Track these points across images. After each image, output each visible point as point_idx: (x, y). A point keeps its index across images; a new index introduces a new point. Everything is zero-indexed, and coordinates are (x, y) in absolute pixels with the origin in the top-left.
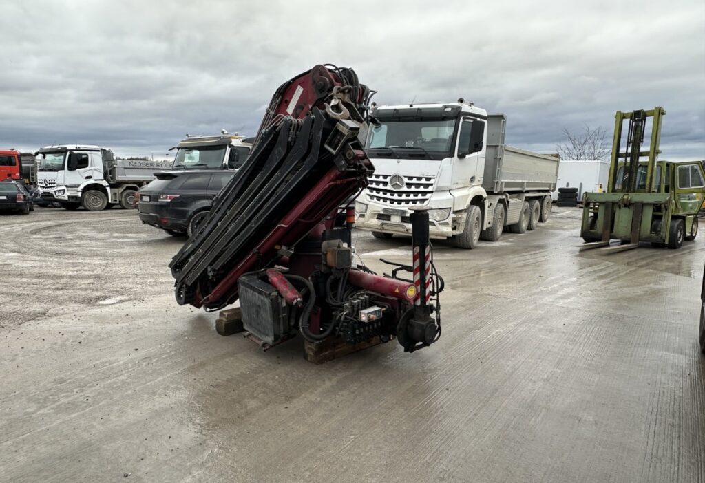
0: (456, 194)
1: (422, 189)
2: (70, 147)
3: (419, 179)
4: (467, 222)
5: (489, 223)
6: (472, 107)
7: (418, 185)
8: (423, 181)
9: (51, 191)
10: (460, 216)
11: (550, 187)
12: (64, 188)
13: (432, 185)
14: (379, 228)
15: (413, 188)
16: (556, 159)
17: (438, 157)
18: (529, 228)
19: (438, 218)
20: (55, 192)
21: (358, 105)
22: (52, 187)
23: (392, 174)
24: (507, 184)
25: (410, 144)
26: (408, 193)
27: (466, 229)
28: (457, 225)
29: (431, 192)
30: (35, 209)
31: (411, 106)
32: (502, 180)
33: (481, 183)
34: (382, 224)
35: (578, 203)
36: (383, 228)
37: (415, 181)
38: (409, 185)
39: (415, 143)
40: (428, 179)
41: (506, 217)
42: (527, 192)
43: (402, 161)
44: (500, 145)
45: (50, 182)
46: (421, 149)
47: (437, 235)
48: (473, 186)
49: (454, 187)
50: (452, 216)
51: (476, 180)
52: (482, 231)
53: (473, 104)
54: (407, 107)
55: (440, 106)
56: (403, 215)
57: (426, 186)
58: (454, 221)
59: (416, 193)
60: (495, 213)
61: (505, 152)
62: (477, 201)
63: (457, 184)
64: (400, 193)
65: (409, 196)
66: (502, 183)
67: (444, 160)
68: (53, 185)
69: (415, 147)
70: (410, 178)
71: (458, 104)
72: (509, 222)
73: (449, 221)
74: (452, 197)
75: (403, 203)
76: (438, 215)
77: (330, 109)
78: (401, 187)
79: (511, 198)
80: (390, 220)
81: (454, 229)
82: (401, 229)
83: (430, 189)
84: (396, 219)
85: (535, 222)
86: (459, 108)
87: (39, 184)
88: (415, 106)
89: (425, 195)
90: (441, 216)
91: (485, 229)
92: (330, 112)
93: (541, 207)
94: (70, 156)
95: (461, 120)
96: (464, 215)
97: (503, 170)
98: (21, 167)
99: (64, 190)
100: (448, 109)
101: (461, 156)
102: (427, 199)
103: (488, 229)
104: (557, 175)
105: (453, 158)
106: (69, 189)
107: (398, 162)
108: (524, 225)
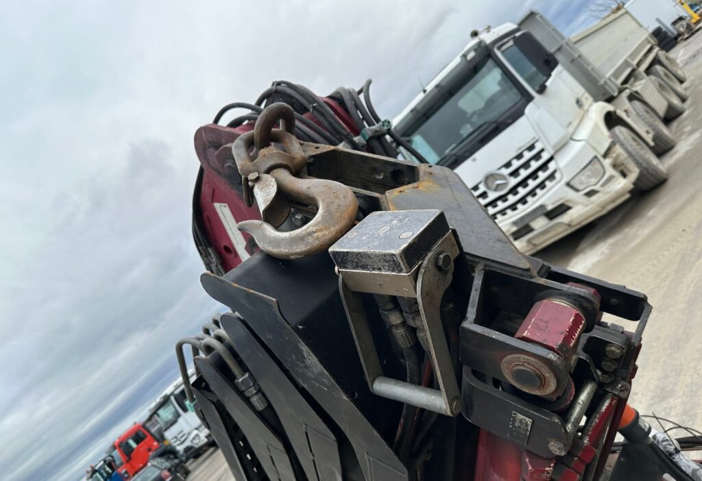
0: (583, 133)
1: (535, 165)
2: (168, 391)
3: (519, 157)
4: (630, 154)
5: (648, 132)
6: (493, 31)
7: (526, 165)
8: (527, 155)
9: (188, 443)
10: (614, 155)
11: (649, 42)
12: (195, 432)
13: (542, 150)
14: (529, 248)
15: (524, 173)
16: (622, 11)
17: (517, 114)
18: (683, 100)
19: (593, 180)
20: (192, 441)
21: (356, 139)
22: (186, 439)
23: (481, 177)
24: (616, 74)
25: (467, 130)
26: (523, 183)
27: (638, 164)
28: (622, 168)
29: (551, 159)
30: (190, 468)
31: (425, 91)
32: (607, 76)
33: (591, 99)
34: (529, 241)
35: (676, 38)
36: (535, 245)
37: (516, 164)
38: (515, 173)
39: (472, 124)
40: (531, 148)
41: (653, 110)
42: (639, 64)
43: (478, 155)
44: (564, 42)
45: (181, 435)
46: (485, 124)
47: (613, 201)
48: (587, 110)
49: (571, 129)
50: (607, 162)
51: (583, 100)
52: (652, 149)
53: (489, 27)
54: (421, 96)
55: (457, 60)
56: (545, 211)
57: (537, 157)
58: (615, 166)
59: (533, 175)
60: (640, 116)
61: (577, 46)
62: (612, 120)
63: (570, 123)
64: (514, 191)
65: (527, 185)
66: (609, 79)
67: (527, 110)
68: (185, 437)
69: (476, 126)
70: (508, 165)
71: (475, 41)
72: (662, 111)
73: (610, 171)
74: (583, 143)
75: (529, 199)
76: (589, 177)
77: (269, 230)
78: (506, 184)
79: (632, 85)
80: (532, 230)
81: (624, 175)
82: (559, 230)
83: (545, 156)
84: (540, 224)
85: (680, 88)
86: (480, 42)
87: (175, 444)
88: (429, 88)
89: (547, 168)
90: (594, 174)
91: (652, 144)
92: (277, 242)
93: (666, 68)
94: (176, 398)
95: (498, 53)
96: (618, 149)
97: (597, 65)
98: (152, 435)
99: (197, 435)
100: (471, 55)
101: (542, 89)
102: (555, 171)
103: (654, 140)
104: (641, 26)
105: (535, 100)
106: (200, 429)
107: (474, 160)
108: (676, 101)
